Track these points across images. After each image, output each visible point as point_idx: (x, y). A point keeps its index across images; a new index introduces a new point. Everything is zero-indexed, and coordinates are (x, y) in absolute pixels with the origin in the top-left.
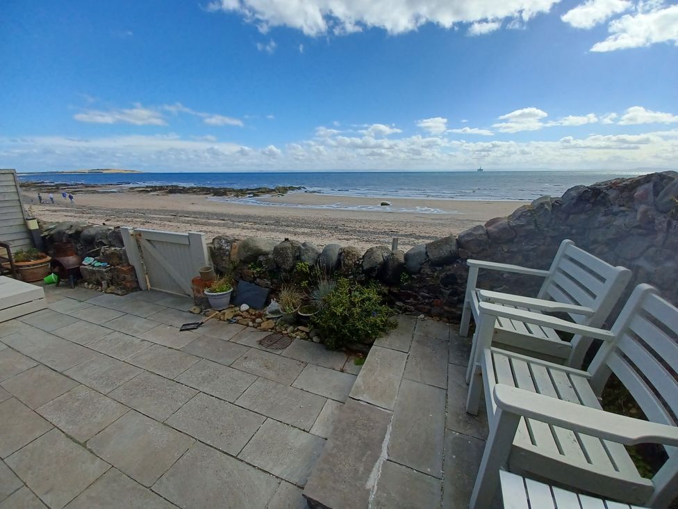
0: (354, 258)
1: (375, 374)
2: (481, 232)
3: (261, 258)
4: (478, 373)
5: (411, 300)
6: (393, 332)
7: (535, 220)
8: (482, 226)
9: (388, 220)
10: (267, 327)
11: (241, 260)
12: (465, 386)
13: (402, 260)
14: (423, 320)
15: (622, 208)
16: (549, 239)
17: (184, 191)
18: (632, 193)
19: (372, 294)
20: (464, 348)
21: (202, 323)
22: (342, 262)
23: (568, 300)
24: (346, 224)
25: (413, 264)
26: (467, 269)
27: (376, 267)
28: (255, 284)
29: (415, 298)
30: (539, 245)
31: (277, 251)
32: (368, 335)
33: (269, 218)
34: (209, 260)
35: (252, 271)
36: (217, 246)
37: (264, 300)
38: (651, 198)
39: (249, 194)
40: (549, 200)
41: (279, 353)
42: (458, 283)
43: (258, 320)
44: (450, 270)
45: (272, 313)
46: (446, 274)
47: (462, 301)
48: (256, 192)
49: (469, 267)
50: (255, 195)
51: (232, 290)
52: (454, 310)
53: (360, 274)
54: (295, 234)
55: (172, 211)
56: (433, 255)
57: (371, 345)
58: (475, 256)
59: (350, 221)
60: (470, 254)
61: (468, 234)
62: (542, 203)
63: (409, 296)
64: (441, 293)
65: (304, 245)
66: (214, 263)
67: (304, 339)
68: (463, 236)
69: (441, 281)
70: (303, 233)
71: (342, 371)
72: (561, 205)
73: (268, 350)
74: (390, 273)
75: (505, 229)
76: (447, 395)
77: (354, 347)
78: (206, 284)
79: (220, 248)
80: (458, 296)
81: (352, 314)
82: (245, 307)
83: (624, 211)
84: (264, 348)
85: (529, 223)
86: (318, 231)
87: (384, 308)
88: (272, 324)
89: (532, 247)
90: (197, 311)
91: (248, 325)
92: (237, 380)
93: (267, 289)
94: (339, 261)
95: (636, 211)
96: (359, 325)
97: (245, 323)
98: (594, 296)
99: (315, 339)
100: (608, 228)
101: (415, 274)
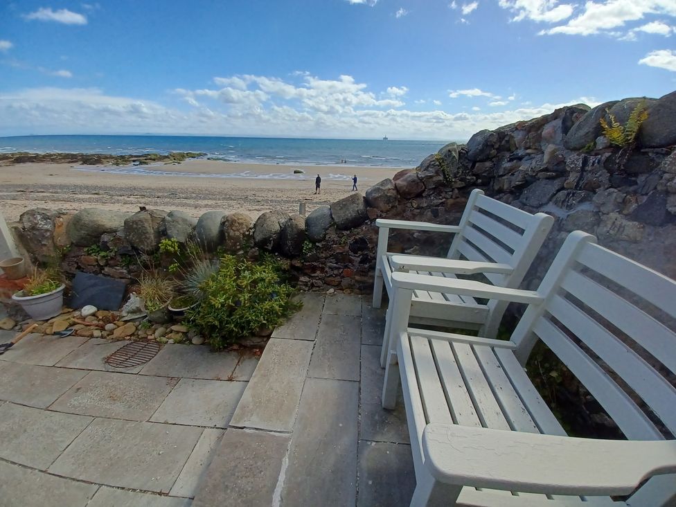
0: (242, 228)
1: (271, 380)
2: (389, 186)
3: (105, 238)
4: (394, 362)
5: (318, 273)
6: (297, 316)
7: (443, 170)
8: (390, 180)
9: (302, 188)
10: (123, 335)
11: (72, 243)
12: (379, 371)
13: (302, 226)
14: (333, 295)
15: (529, 151)
16: (456, 191)
17: (36, 159)
18: (539, 132)
19: (266, 273)
20: (378, 323)
21: (12, 344)
22: (226, 234)
23: (482, 258)
24: (257, 194)
25: (317, 231)
26: (376, 231)
27: (271, 237)
28: (104, 274)
29: (322, 270)
30: (447, 199)
31: (130, 226)
32: (263, 326)
33: (163, 189)
34: (17, 247)
35: (93, 257)
36: (27, 225)
37: (121, 296)
38: (559, 136)
39: (134, 161)
40: (456, 146)
41: (135, 371)
42: (369, 248)
43: (109, 326)
44: (358, 234)
45: (133, 312)
46: (355, 238)
47: (373, 268)
48: (143, 160)
49: (379, 228)
50: (141, 163)
51: (63, 287)
52: (366, 279)
53: (252, 248)
54: (196, 207)
55: (21, 186)
56: (339, 217)
57: (269, 337)
58: (384, 215)
59: (261, 190)
60: (379, 213)
61: (377, 190)
62: (449, 151)
63: (314, 269)
64: (351, 261)
65: (170, 214)
66: (28, 251)
67: (180, 342)
68: (371, 193)
69: (349, 248)
70: (206, 206)
71: (230, 380)
72: (467, 152)
73: (118, 370)
74: (289, 243)
75: (414, 181)
76: (360, 389)
77: (248, 343)
78: (16, 284)
79: (33, 228)
80: (369, 262)
81: (237, 303)
82: (88, 310)
83: (529, 154)
84: (111, 369)
85: (437, 173)
86: (225, 202)
87: (283, 289)
88: (131, 328)
89: (441, 201)
90: (10, 324)
91: (92, 336)
92: (56, 431)
93: (123, 280)
94: (222, 233)
95: (543, 153)
96: (250, 316)
97: (88, 333)
98: (511, 251)
99: (196, 340)
100: (513, 175)
101: (319, 241)
